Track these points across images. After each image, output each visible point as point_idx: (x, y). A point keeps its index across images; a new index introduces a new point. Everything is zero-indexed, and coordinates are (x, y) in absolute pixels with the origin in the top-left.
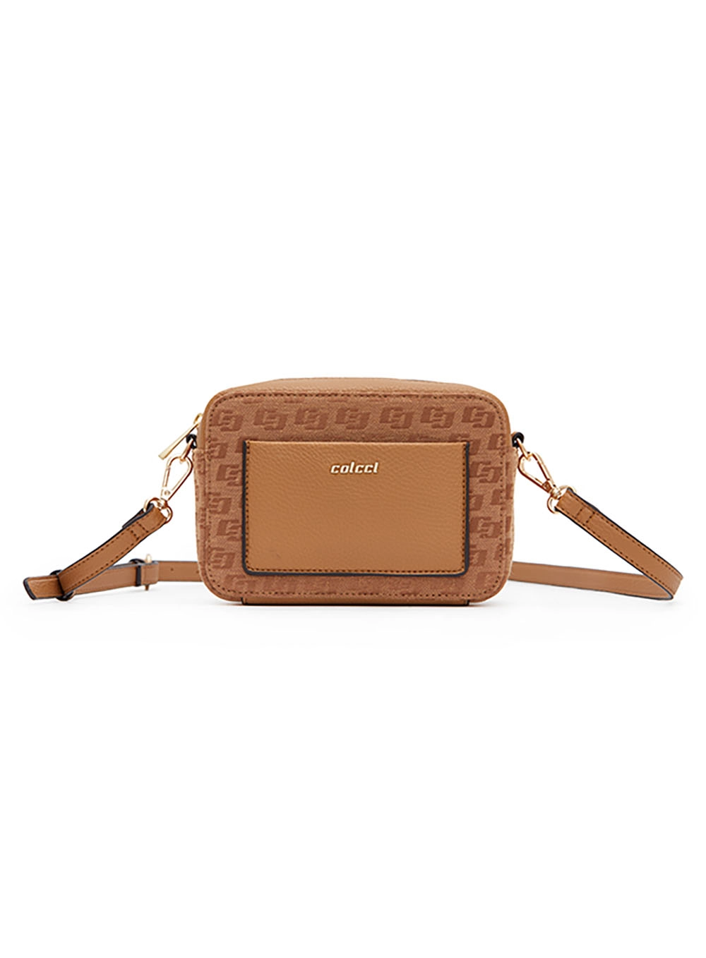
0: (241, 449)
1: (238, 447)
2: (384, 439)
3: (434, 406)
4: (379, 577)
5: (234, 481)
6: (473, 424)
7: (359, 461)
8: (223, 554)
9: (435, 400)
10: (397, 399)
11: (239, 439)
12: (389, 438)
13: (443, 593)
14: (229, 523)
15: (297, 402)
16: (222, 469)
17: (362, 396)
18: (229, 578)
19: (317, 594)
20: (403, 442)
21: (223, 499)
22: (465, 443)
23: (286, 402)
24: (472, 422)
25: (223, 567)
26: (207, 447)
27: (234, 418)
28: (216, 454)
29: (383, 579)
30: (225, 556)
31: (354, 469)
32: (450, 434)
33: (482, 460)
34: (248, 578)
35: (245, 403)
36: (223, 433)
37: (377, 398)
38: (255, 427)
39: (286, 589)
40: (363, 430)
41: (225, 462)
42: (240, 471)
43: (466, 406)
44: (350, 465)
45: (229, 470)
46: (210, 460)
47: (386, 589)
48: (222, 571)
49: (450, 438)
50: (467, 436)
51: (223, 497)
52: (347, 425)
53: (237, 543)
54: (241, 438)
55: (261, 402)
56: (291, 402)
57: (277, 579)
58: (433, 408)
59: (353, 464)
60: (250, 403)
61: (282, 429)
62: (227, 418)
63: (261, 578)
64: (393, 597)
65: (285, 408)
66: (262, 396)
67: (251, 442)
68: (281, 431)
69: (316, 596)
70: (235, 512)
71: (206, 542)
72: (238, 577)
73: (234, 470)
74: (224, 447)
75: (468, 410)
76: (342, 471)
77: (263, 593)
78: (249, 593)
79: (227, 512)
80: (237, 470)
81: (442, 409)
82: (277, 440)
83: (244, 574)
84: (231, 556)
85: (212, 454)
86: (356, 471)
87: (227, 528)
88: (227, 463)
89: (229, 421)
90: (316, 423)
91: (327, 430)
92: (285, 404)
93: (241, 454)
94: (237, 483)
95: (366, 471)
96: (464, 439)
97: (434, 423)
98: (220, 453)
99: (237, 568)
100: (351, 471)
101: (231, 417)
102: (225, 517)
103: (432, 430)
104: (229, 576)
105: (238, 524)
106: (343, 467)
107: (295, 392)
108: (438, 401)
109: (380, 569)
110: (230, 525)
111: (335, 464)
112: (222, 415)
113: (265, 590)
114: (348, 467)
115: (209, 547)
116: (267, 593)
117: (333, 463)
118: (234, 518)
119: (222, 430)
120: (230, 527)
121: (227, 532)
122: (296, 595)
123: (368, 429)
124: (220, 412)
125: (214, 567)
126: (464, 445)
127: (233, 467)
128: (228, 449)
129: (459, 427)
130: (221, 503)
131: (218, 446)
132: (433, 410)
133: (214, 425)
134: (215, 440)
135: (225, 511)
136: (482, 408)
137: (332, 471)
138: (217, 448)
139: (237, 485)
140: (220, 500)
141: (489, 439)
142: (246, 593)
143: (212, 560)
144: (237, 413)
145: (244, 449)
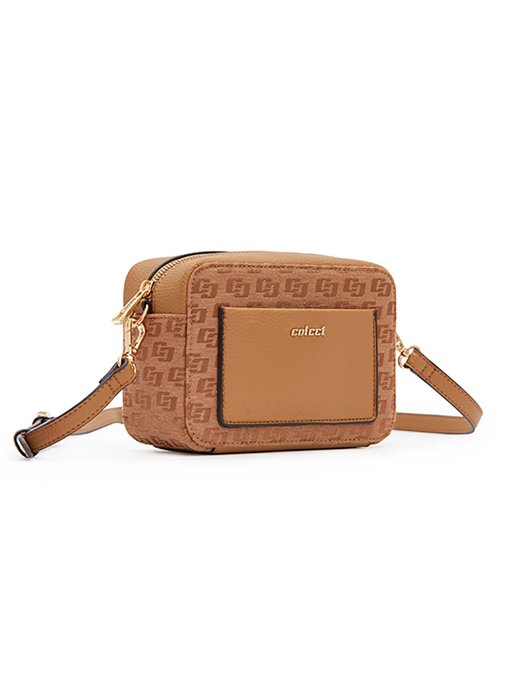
0: (216, 314)
1: (215, 312)
2: (319, 306)
3: (352, 277)
4: (316, 425)
5: (211, 343)
6: (377, 293)
7: (311, 326)
8: (202, 409)
9: (352, 272)
10: (327, 271)
11: (215, 305)
12: (323, 305)
13: (357, 438)
14: (207, 381)
15: (257, 273)
16: (202, 332)
17: (301, 268)
18: (207, 431)
19: (271, 442)
20: (332, 308)
21: (202, 359)
22: (374, 310)
23: (248, 272)
24: (377, 291)
25: (202, 422)
26: (190, 312)
27: (211, 287)
28: (197, 319)
29: (318, 427)
30: (203, 412)
31: (308, 333)
32: (363, 302)
33: (383, 324)
34: (222, 430)
35: (218, 273)
36: (203, 300)
37: (312, 269)
38: (227, 294)
39: (250, 438)
40: (304, 298)
41: (205, 325)
42: (215, 334)
43: (374, 277)
44: (305, 328)
45: (207, 333)
46: (191, 324)
47: (320, 435)
48: (202, 425)
49: (363, 306)
50: (374, 303)
51: (202, 358)
52: (293, 293)
53: (213, 399)
54: (217, 304)
55: (230, 272)
56: (252, 272)
57: (243, 430)
58: (352, 279)
59: (307, 327)
60: (222, 273)
61: (247, 297)
62: (206, 286)
63: (231, 429)
64: (323, 443)
65: (249, 278)
66: (230, 267)
67: (225, 308)
68: (246, 298)
69: (271, 444)
70: (212, 371)
71: (186, 399)
72: (214, 429)
73: (212, 333)
74: (204, 312)
75: (375, 281)
76: (299, 334)
77: (233, 443)
78: (222, 443)
79: (205, 372)
80: (214, 333)
81: (357, 280)
82: (244, 307)
83: (219, 426)
84: (208, 412)
85: (193, 319)
86: (310, 334)
87: (205, 386)
88: (206, 327)
89: (207, 289)
90: (272, 292)
91: (279, 297)
92: (248, 274)
93: (217, 319)
94: (214, 345)
95: (316, 334)
96: (372, 306)
97: (352, 292)
98: (200, 318)
99: (213, 422)
100: (306, 334)
101: (209, 285)
102: (204, 376)
103: (351, 297)
104: (207, 429)
105: (213, 382)
106: (300, 330)
107: (254, 264)
108: (355, 274)
109: (319, 419)
110: (207, 383)
111: (294, 328)
112: (202, 284)
113: (234, 441)
114: (303, 331)
115: (190, 403)
116: (235, 443)
117: (292, 327)
118: (211, 377)
119: (202, 297)
120: (207, 384)
121: (205, 389)
122: (257, 444)
123: (308, 297)
124: (200, 280)
125: (195, 421)
126: (373, 311)
127: (210, 330)
128: (207, 314)
129: (369, 296)
130: (201, 362)
131: (199, 312)
132: (352, 281)
133: (195, 293)
134: (197, 305)
135: (204, 370)
136: (384, 280)
137: (293, 334)
138: (199, 313)
139: (213, 347)
140: (200, 360)
141: (388, 306)
142: (219, 443)
143: (192, 415)
144: (213, 282)
145: (220, 313)
